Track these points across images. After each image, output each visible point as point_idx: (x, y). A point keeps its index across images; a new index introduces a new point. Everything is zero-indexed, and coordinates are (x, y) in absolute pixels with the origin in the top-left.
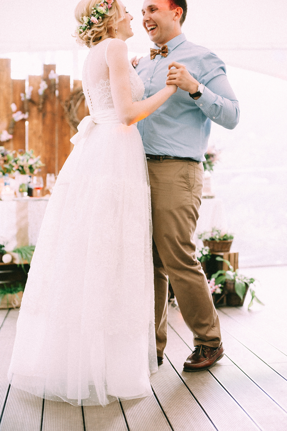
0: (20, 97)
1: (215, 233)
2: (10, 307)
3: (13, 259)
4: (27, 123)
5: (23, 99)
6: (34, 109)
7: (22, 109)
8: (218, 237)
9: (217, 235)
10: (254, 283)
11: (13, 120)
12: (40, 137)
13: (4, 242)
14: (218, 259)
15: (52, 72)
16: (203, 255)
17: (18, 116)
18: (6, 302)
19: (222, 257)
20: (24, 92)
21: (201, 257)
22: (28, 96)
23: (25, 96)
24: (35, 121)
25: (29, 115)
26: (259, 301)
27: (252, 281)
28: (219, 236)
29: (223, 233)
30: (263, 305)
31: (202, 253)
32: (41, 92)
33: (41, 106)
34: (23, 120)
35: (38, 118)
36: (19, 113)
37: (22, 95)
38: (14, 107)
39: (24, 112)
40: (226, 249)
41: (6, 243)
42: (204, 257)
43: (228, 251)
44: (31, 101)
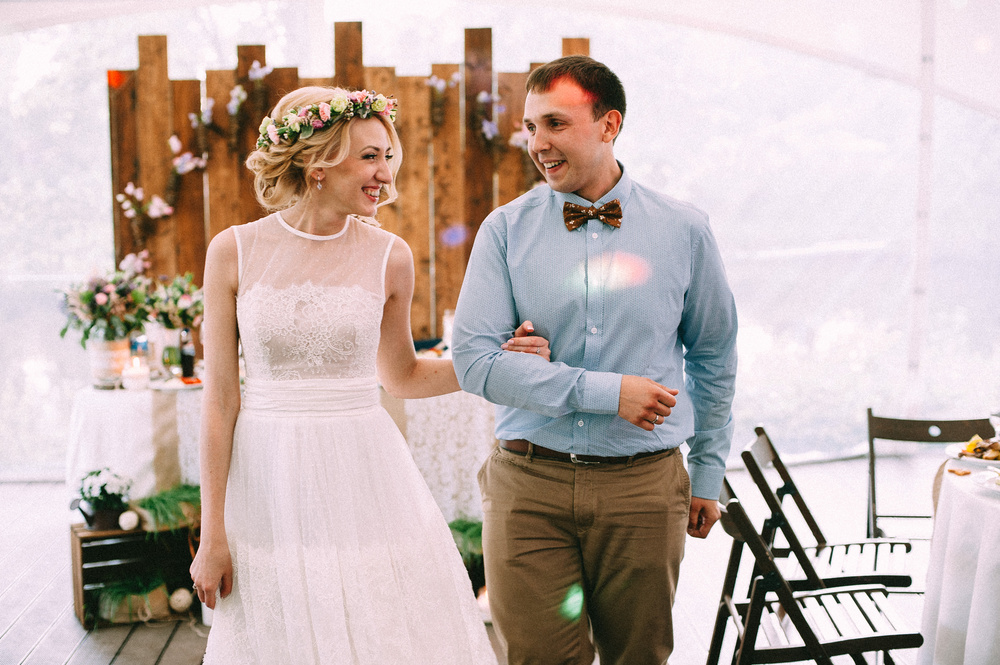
0: (190, 122)
2: (135, 619)
3: (141, 521)
4: (206, 178)
5: (195, 124)
6: (221, 146)
7: (193, 147)
11: (174, 171)
12: (234, 207)
13: (122, 488)
15: (256, 64)
17: (185, 164)
18: (126, 610)
20: (197, 111)
22: (206, 118)
23: (199, 119)
24: (223, 172)
25: (210, 159)
32: (233, 107)
33: (234, 140)
34: (198, 171)
35: (229, 166)
36: (188, 156)
37: (193, 117)
38: (175, 144)
39: (197, 154)
41: (125, 488)
44: (214, 128)
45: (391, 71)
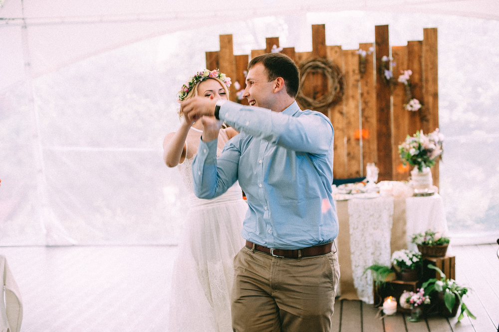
0: (244, 75)
1: (428, 237)
8: (430, 242)
9: (430, 239)
10: (467, 293)
11: (237, 98)
14: (430, 266)
15: (275, 47)
16: (413, 262)
19: (434, 264)
21: (411, 265)
26: (470, 314)
27: (464, 292)
28: (432, 241)
29: (437, 237)
30: (475, 318)
31: (412, 261)
38: (237, 86)
40: (441, 254)
42: (414, 265)
43: (443, 255)
45: (340, 47)
